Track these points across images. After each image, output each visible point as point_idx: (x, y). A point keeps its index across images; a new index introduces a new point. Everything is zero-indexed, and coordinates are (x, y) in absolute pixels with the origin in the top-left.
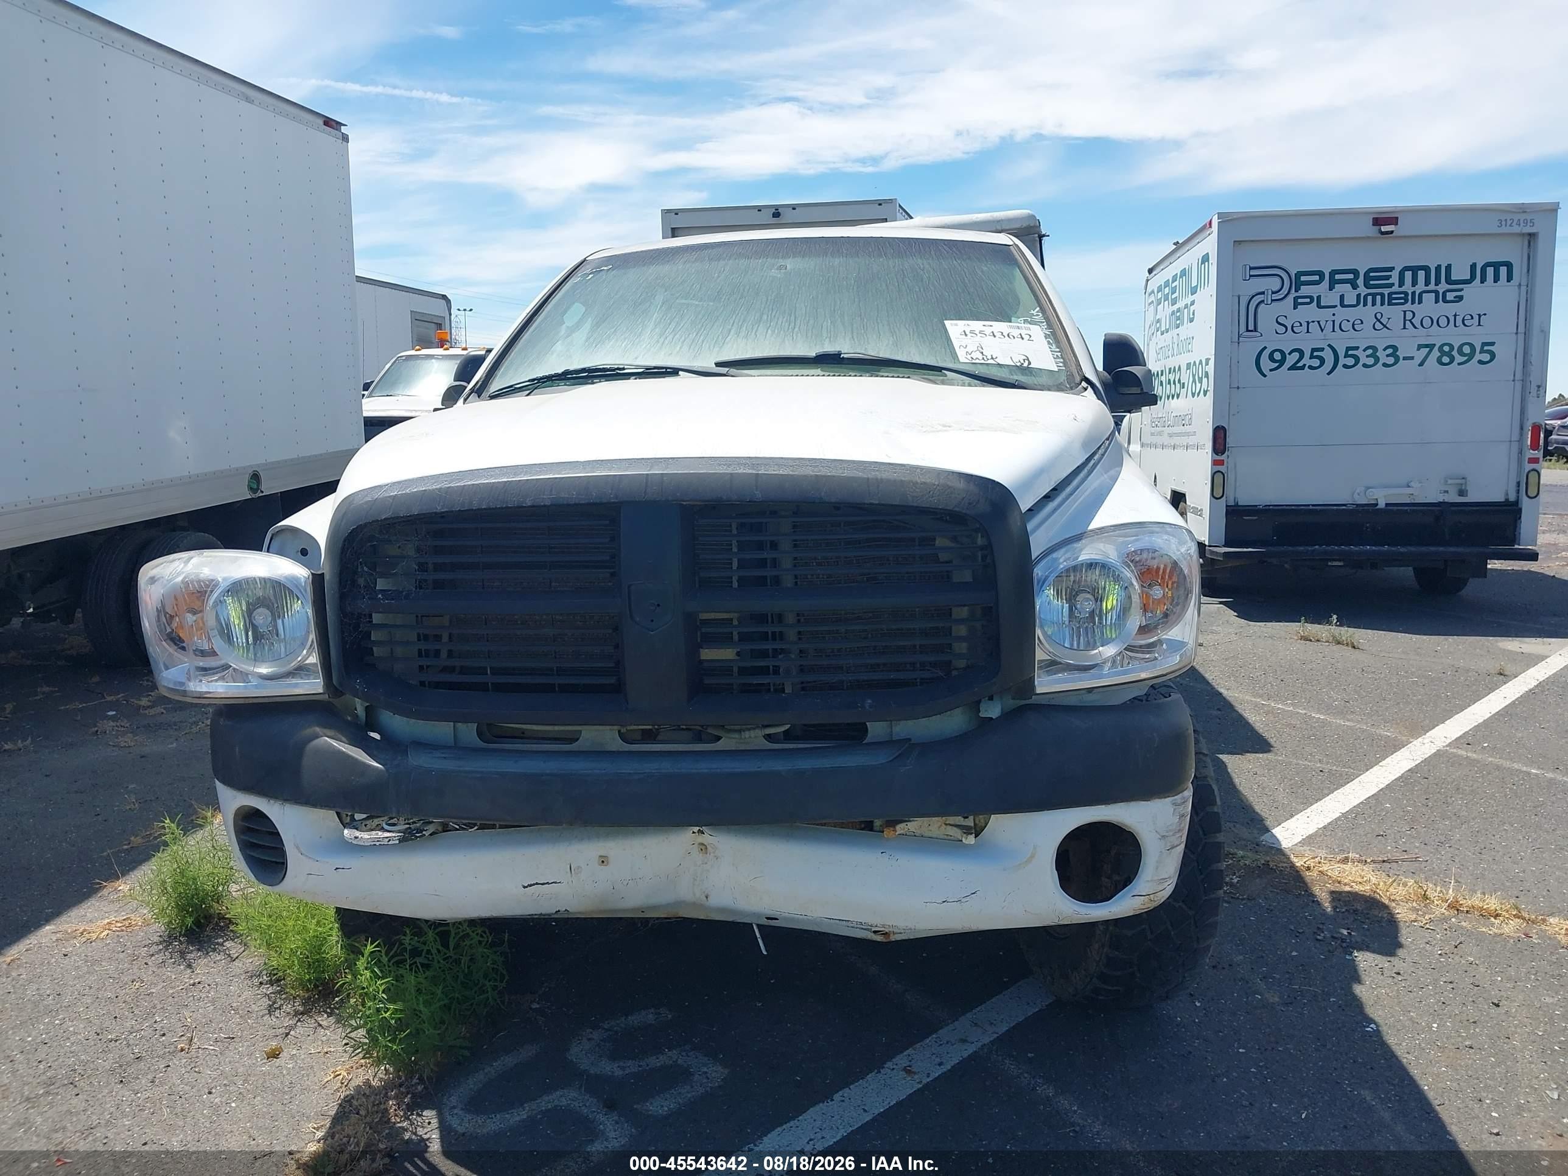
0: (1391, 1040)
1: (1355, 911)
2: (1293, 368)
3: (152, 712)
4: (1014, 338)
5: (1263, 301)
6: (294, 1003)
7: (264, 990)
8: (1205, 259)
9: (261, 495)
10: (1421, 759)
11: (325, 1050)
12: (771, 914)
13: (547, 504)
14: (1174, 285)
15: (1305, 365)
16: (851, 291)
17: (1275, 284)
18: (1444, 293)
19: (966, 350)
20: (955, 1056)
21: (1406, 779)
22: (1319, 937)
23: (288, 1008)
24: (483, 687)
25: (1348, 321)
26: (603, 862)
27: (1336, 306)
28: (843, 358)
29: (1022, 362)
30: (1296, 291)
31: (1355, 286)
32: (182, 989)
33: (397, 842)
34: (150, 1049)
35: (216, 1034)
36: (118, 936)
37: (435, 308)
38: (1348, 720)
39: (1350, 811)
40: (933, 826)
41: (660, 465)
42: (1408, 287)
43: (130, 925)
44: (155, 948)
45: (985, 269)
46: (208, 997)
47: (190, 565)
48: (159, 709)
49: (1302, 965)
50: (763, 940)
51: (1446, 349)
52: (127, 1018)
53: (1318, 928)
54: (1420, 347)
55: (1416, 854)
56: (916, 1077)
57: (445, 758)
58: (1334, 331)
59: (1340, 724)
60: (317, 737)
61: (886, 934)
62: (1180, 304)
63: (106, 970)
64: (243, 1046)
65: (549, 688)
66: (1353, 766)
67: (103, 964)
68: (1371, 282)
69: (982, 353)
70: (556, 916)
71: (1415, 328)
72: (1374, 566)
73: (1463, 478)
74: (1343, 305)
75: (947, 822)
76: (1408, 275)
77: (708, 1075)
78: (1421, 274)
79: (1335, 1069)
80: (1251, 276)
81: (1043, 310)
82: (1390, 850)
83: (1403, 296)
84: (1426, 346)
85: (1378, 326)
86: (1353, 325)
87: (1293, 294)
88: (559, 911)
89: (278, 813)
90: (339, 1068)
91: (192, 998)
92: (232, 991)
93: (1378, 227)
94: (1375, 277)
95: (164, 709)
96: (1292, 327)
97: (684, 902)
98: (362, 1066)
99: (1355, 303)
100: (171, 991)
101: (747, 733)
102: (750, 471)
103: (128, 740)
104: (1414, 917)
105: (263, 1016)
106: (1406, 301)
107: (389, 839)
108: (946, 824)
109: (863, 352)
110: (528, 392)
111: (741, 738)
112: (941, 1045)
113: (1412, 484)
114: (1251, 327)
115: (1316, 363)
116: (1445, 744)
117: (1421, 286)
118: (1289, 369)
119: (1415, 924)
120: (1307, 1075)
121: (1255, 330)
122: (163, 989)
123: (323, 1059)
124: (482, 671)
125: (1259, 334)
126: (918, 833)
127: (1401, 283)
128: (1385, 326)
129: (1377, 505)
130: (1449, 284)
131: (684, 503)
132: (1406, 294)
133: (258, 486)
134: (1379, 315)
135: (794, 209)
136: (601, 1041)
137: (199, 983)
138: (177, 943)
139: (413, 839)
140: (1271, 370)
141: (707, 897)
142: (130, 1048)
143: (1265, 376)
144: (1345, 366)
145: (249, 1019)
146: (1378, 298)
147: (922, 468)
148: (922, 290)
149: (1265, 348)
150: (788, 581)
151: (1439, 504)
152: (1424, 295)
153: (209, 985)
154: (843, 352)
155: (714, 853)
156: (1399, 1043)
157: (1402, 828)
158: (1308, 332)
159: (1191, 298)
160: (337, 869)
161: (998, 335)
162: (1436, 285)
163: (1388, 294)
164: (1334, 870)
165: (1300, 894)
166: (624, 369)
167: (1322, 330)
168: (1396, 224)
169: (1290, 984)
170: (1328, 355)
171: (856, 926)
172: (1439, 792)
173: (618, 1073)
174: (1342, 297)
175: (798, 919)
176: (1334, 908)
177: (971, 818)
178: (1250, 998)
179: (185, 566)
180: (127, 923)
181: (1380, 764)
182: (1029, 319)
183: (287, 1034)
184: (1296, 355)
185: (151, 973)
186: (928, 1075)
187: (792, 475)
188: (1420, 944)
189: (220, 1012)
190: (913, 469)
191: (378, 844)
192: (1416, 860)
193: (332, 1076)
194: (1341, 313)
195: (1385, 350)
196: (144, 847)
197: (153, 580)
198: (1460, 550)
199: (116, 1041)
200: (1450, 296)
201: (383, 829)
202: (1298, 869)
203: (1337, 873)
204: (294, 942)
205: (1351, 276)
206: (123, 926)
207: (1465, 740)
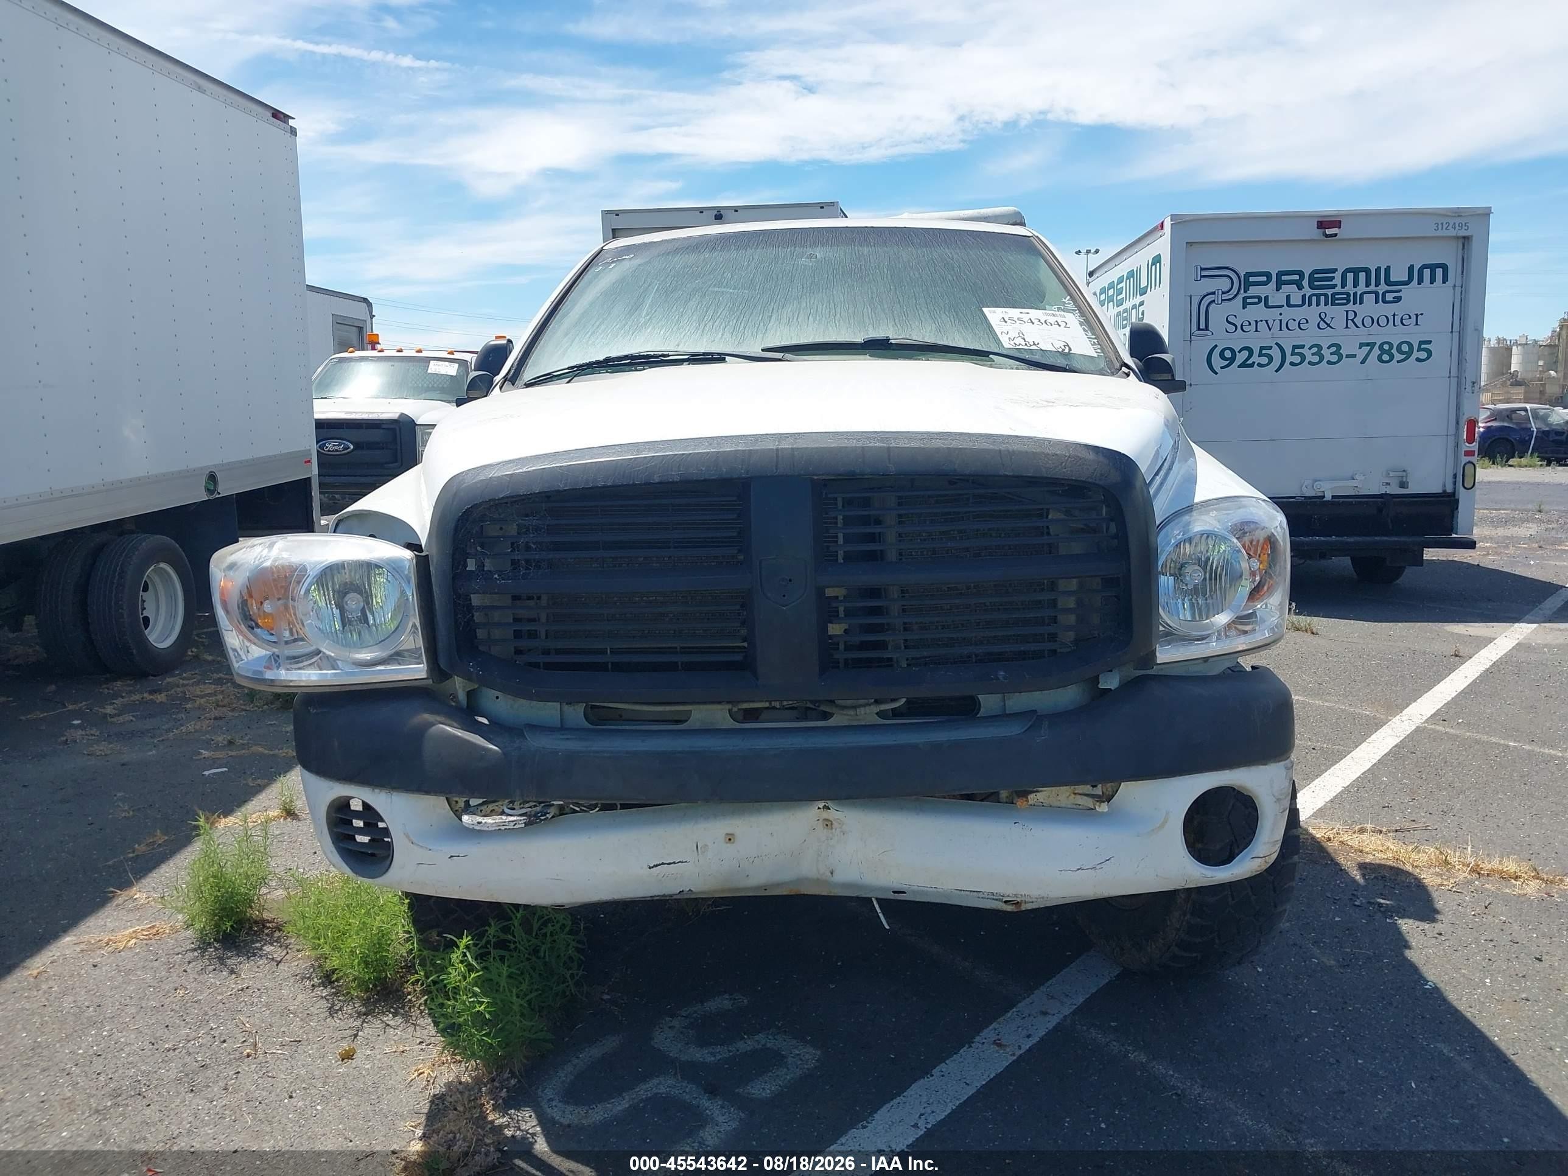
0: (1452, 996)
1: (1383, 877)
2: (1243, 365)
3: (121, 719)
4: (1051, 325)
5: (1214, 301)
6: (354, 1003)
7: (318, 993)
8: (1157, 260)
9: (217, 496)
10: (1404, 736)
11: (401, 1049)
12: (898, 886)
13: (675, 480)
14: (1119, 287)
15: (1254, 363)
16: (885, 279)
17: (1225, 284)
18: (1384, 294)
19: (1008, 336)
20: (1042, 1027)
21: (1395, 754)
22: (1356, 903)
23: (349, 1009)
24: (602, 667)
25: (1294, 320)
26: (730, 839)
27: (1283, 306)
28: (891, 343)
29: (1063, 348)
30: (1245, 291)
31: (1300, 287)
32: (231, 995)
33: (523, 825)
34: (213, 1057)
35: (280, 1038)
36: (147, 944)
37: (357, 312)
38: (1326, 701)
39: (1352, 785)
40: (1061, 795)
41: (787, 439)
42: (1350, 288)
43: (157, 933)
44: (190, 955)
45: (1011, 258)
46: (261, 1002)
47: (274, 552)
48: (128, 717)
49: (1348, 930)
50: (883, 914)
51: (1386, 347)
52: (179, 1027)
53: (1353, 895)
54: (1361, 345)
55: (1424, 823)
56: (1008, 1050)
57: (567, 739)
58: (1281, 330)
59: (1320, 705)
60: (433, 724)
61: (1018, 904)
62: (1128, 305)
63: (143, 979)
64: (312, 1049)
65: (672, 667)
66: (1342, 743)
67: (139, 973)
68: (1316, 283)
69: (1024, 339)
70: (678, 897)
71: (1357, 327)
72: (1323, 556)
73: (1404, 471)
74: (1289, 305)
75: (1076, 792)
76: (1350, 276)
77: (802, 1057)
78: (1362, 276)
79: (1407, 1025)
80: (1202, 276)
81: (1073, 298)
82: (1399, 822)
83: (1345, 296)
84: (1368, 344)
85: (1323, 325)
86: (1299, 323)
87: (1242, 295)
88: (683, 891)
89: (386, 803)
90: (421, 1066)
91: (243, 1003)
92: (285, 994)
93: (1323, 230)
94: (1319, 278)
95: (133, 716)
96: (1242, 326)
97: (807, 879)
98: (443, 1063)
99: (1301, 303)
100: (219, 998)
101: (862, 709)
102: (881, 445)
103: (102, 748)
104: (1439, 881)
105: (325, 1020)
106: (1348, 301)
107: (515, 823)
108: (1075, 794)
109: (908, 337)
110: (568, 379)
111: (857, 715)
112: (1024, 1018)
113: (1357, 477)
114: (1202, 326)
115: (1265, 360)
116: (1422, 721)
117: (1362, 287)
118: (1239, 367)
119: (1443, 888)
120: (1382, 1031)
121: (1207, 329)
122: (210, 996)
123: (400, 1058)
124: (603, 652)
125: (1210, 333)
126: (1046, 802)
127: (1343, 285)
128: (1328, 325)
129: (1324, 497)
130: (1388, 285)
131: (816, 478)
132: (1348, 294)
133: (215, 487)
134: (1323, 316)
135: (736, 211)
136: (683, 1028)
137: (247, 988)
138: (212, 950)
139: (537, 823)
140: (1222, 368)
141: (832, 873)
142: (192, 1056)
143: (1216, 373)
144: (1292, 364)
145: (310, 1021)
146: (1322, 298)
147: (1049, 441)
148: (955, 278)
149: (1216, 346)
150: (892, 555)
151: (1381, 496)
152: (1365, 295)
153: (258, 990)
154: (891, 337)
155: (841, 828)
156: (1461, 999)
157: (1404, 800)
158: (1256, 331)
159: (1139, 299)
160: (452, 856)
161: (1036, 322)
162: (1377, 286)
163: (1332, 295)
164: (1354, 840)
165: (1327, 864)
166: (669, 356)
167: (1270, 329)
168: (1340, 227)
169: (1342, 947)
170: (1276, 353)
171: (987, 897)
172: (1429, 765)
173: (710, 1059)
174: (1288, 297)
175: (927, 891)
176: (1364, 876)
177: (1100, 786)
178: (1307, 962)
179: (269, 551)
180: (154, 931)
181: (1367, 741)
182: (1062, 307)
183: (356, 1036)
184: (1246, 353)
185: (192, 980)
186: (1020, 1047)
187: (924, 448)
188: (1453, 906)
189: (278, 1016)
190: (1042, 441)
191: (503, 828)
192: (1426, 828)
193: (416, 1074)
194: (1288, 313)
195: (1329, 348)
196: (150, 855)
197: (232, 566)
198: (1403, 539)
199: (174, 1050)
200: (1389, 297)
201: (503, 813)
202: (1319, 840)
203: (1357, 843)
204: (354, 941)
205: (1297, 277)
206: (150, 934)
207: (1440, 716)
